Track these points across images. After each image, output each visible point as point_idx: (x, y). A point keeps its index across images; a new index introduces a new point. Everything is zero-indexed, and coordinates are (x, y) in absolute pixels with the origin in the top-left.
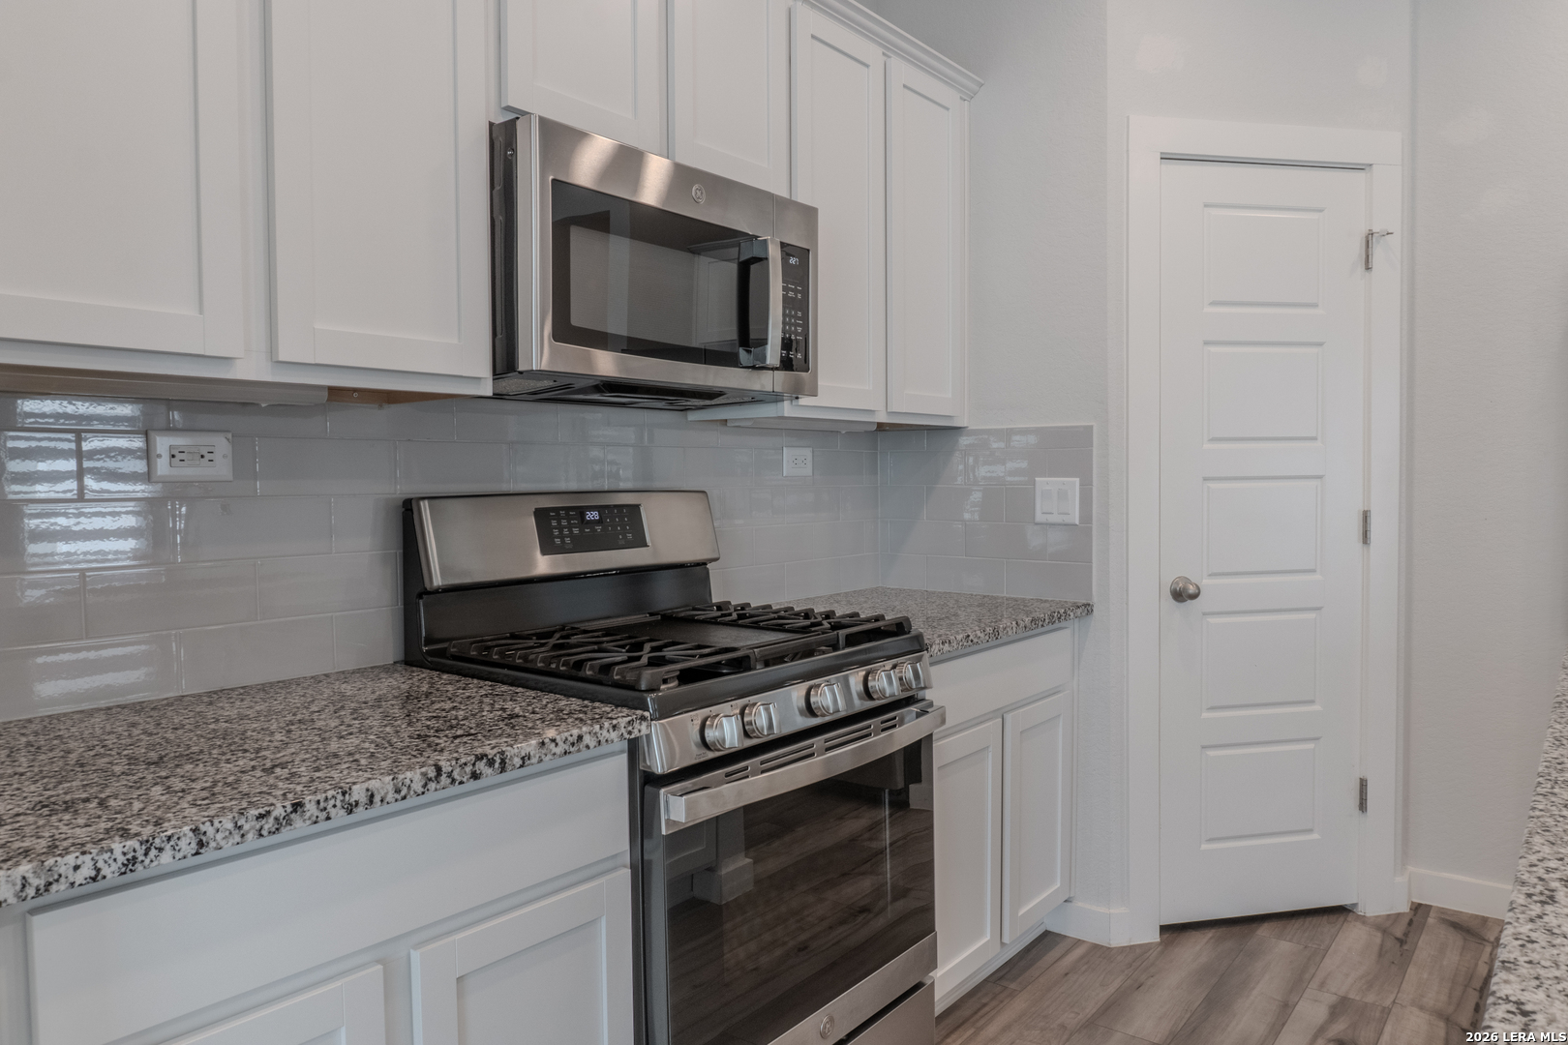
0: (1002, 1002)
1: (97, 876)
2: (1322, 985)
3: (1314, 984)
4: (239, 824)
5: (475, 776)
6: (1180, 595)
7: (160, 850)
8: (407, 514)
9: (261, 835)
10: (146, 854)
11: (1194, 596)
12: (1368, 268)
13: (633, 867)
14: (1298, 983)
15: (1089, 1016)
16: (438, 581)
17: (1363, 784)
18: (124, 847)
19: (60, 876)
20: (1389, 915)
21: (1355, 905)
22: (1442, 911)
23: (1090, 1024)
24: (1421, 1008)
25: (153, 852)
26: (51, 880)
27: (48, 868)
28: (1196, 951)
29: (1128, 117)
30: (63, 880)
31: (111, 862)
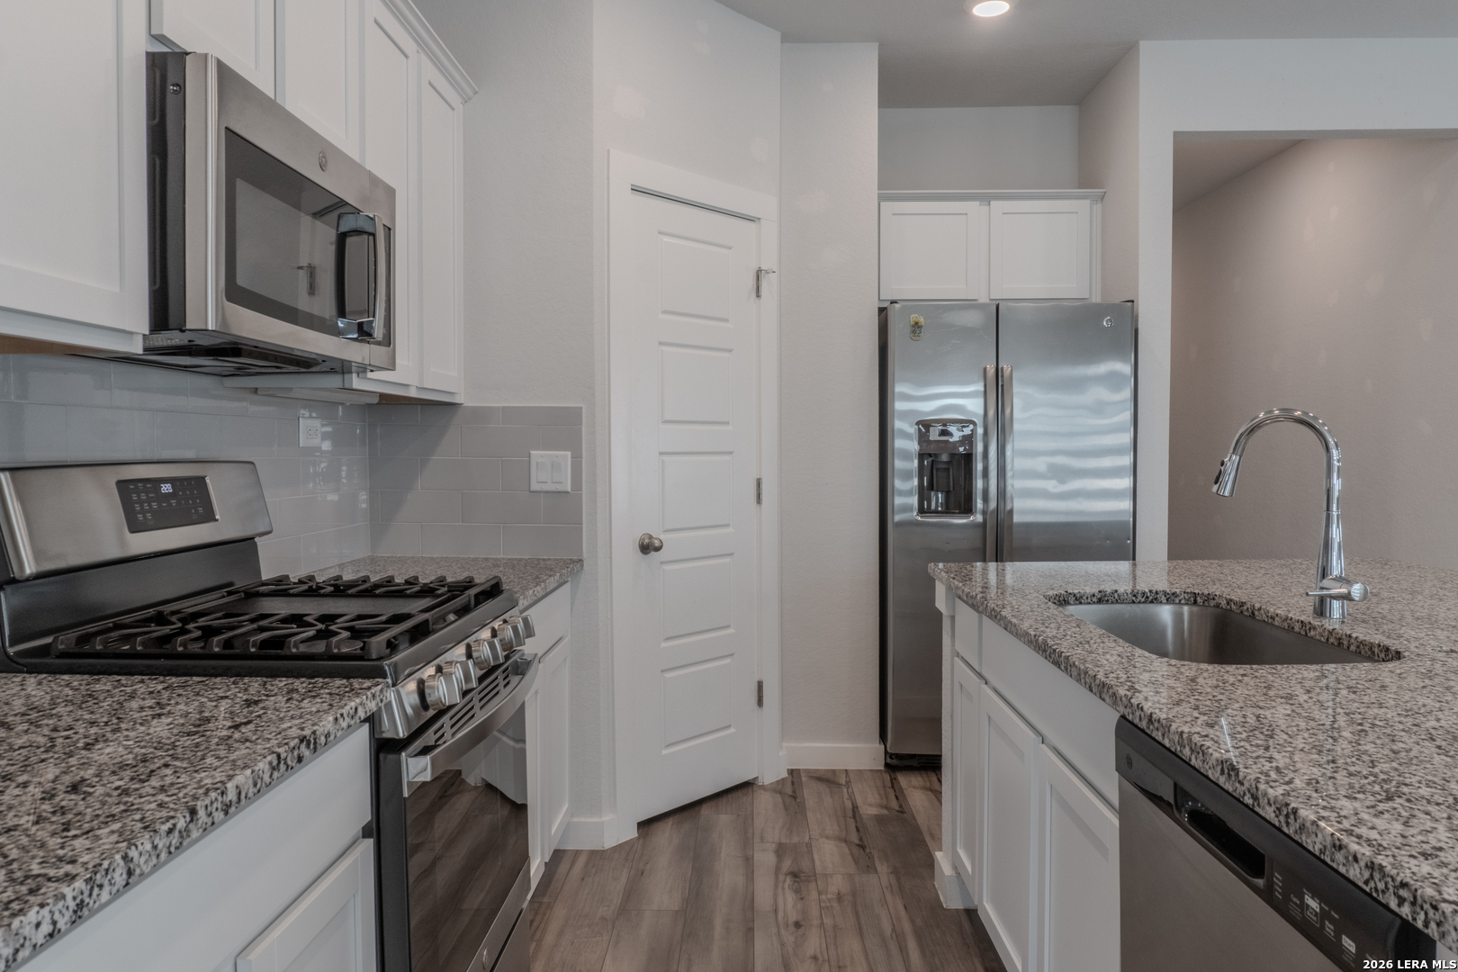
0: (545, 914)
1: (54, 931)
2: (762, 839)
3: (757, 839)
4: (155, 844)
6: (647, 547)
7: (101, 886)
9: (170, 853)
10: (90, 895)
11: (658, 549)
12: (758, 296)
14: (746, 842)
15: (618, 905)
16: (27, 567)
17: (760, 685)
18: (74, 890)
19: (25, 938)
20: (777, 781)
21: (756, 778)
22: (807, 771)
23: (623, 910)
24: (827, 838)
25: (96, 890)
26: (18, 946)
27: (15, 932)
28: (666, 837)
29: (609, 151)
30: (27, 943)
31: (64, 911)
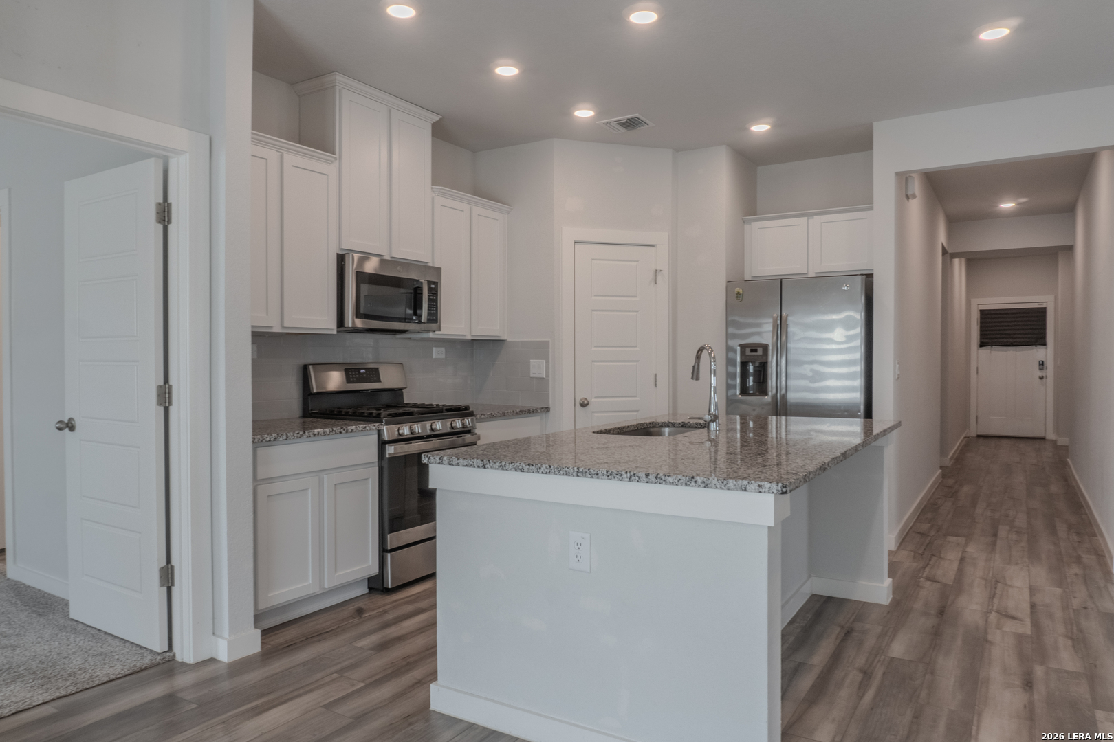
5: (341, 432)
6: (582, 405)
8: (305, 369)
11: (588, 405)
12: (655, 283)
13: (379, 466)
16: (315, 391)
29: (562, 228)
